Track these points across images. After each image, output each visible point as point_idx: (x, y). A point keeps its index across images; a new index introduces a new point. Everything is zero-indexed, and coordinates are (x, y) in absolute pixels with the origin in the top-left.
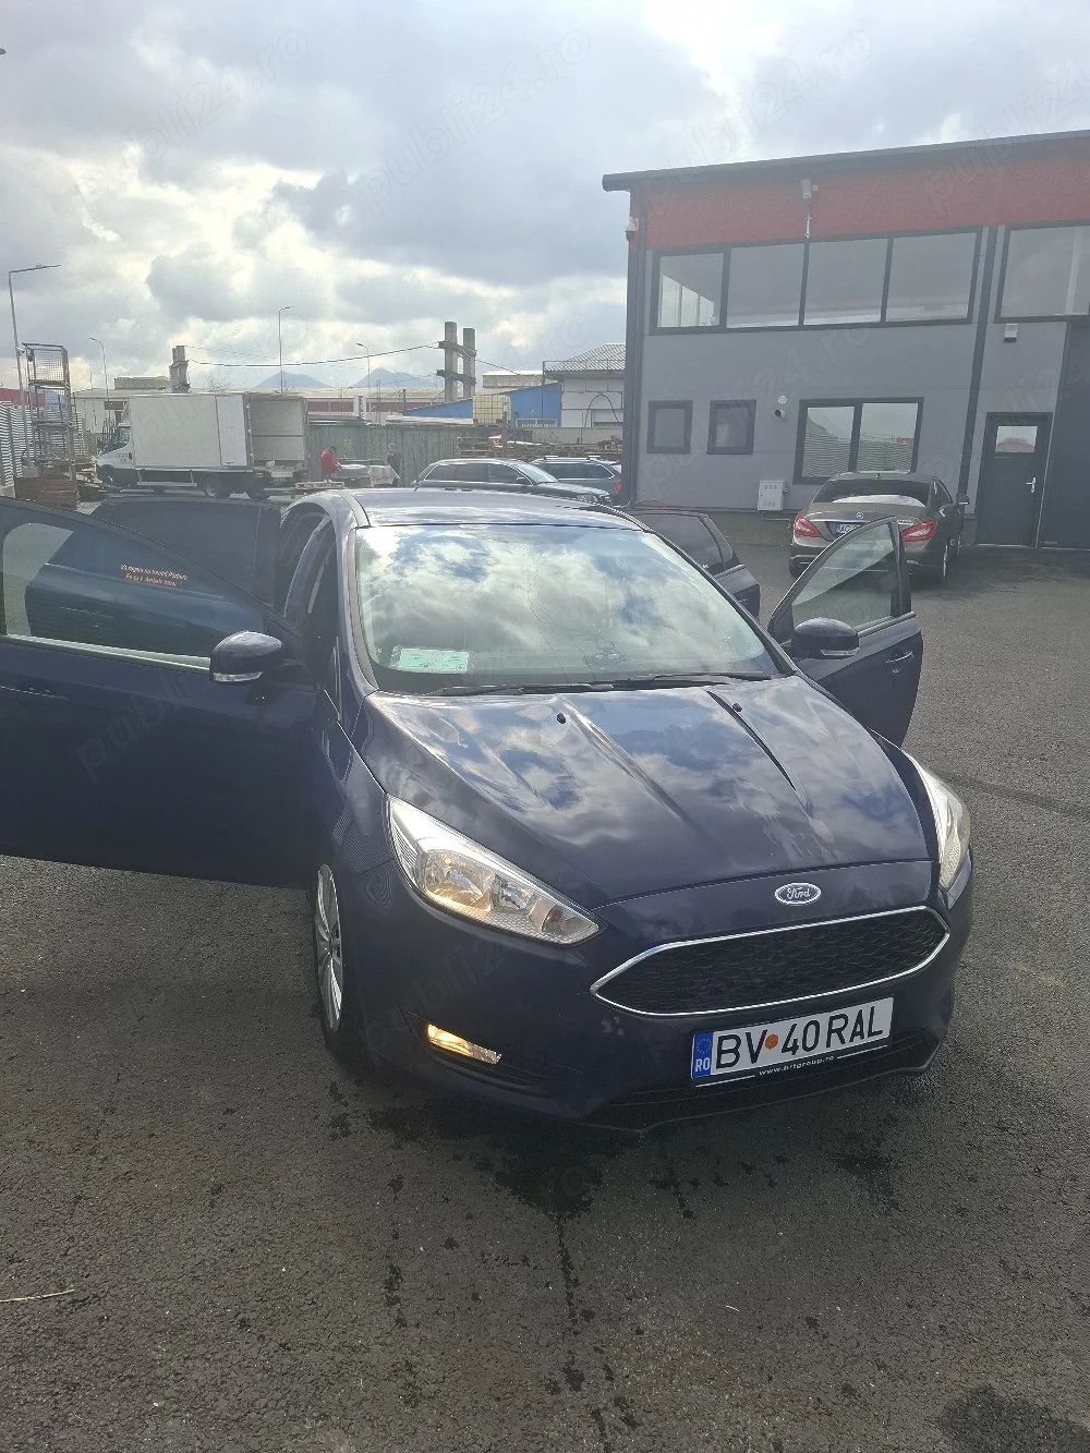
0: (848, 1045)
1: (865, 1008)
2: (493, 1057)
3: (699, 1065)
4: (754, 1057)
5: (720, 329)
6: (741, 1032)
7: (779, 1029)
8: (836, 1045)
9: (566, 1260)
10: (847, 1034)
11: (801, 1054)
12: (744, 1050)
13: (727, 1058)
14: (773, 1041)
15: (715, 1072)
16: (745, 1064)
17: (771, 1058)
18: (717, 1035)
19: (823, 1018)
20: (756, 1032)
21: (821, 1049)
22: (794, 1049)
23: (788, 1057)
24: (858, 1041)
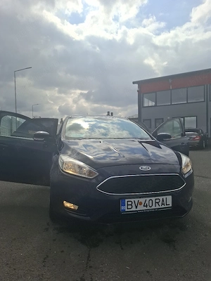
0: (161, 207)
1: (164, 197)
2: (77, 207)
3: (122, 208)
4: (136, 207)
5: (156, 106)
6: (132, 200)
7: (142, 200)
8: (158, 207)
9: (89, 257)
10: (160, 204)
11: (148, 208)
12: (133, 205)
13: (130, 207)
14: (141, 204)
15: (127, 210)
16: (134, 209)
17: (141, 208)
18: (126, 200)
19: (153, 199)
20: (136, 200)
21: (153, 207)
22: (147, 206)
23: (145, 208)
24: (163, 206)
